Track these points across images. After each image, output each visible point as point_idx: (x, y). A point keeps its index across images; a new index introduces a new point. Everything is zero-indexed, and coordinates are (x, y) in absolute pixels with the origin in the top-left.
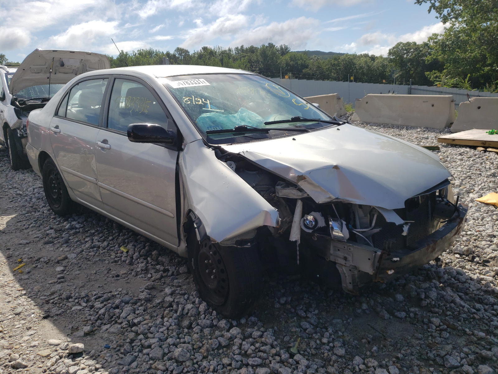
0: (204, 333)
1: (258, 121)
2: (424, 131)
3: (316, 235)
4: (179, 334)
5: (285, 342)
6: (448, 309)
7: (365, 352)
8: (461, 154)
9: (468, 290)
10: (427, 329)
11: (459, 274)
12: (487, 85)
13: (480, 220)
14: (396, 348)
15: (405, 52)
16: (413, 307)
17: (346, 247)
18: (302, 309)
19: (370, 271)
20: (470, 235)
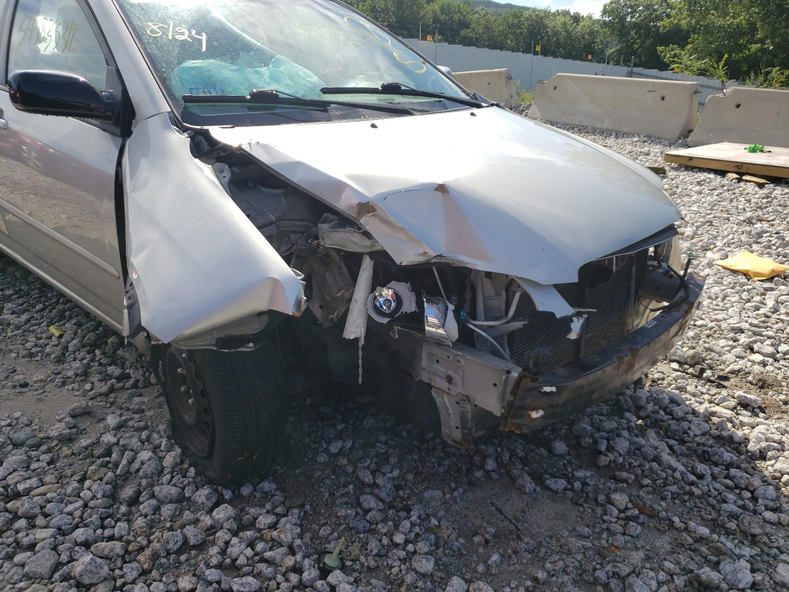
0: (162, 516)
1: (308, 85)
2: (645, 142)
3: (396, 328)
4: (106, 518)
5: (321, 538)
6: (647, 472)
7: (474, 565)
8: (699, 183)
9: (685, 435)
10: (602, 516)
11: (674, 403)
12: (752, 75)
13: (719, 299)
14: (536, 556)
15: (629, 10)
16: (581, 467)
17: (451, 356)
18: (368, 467)
19: (497, 411)
20: (700, 326)
